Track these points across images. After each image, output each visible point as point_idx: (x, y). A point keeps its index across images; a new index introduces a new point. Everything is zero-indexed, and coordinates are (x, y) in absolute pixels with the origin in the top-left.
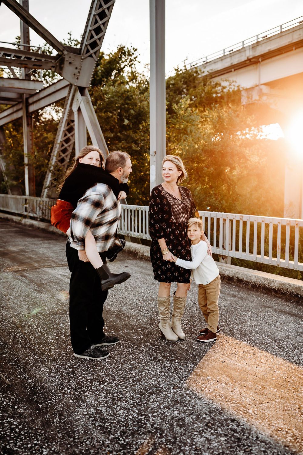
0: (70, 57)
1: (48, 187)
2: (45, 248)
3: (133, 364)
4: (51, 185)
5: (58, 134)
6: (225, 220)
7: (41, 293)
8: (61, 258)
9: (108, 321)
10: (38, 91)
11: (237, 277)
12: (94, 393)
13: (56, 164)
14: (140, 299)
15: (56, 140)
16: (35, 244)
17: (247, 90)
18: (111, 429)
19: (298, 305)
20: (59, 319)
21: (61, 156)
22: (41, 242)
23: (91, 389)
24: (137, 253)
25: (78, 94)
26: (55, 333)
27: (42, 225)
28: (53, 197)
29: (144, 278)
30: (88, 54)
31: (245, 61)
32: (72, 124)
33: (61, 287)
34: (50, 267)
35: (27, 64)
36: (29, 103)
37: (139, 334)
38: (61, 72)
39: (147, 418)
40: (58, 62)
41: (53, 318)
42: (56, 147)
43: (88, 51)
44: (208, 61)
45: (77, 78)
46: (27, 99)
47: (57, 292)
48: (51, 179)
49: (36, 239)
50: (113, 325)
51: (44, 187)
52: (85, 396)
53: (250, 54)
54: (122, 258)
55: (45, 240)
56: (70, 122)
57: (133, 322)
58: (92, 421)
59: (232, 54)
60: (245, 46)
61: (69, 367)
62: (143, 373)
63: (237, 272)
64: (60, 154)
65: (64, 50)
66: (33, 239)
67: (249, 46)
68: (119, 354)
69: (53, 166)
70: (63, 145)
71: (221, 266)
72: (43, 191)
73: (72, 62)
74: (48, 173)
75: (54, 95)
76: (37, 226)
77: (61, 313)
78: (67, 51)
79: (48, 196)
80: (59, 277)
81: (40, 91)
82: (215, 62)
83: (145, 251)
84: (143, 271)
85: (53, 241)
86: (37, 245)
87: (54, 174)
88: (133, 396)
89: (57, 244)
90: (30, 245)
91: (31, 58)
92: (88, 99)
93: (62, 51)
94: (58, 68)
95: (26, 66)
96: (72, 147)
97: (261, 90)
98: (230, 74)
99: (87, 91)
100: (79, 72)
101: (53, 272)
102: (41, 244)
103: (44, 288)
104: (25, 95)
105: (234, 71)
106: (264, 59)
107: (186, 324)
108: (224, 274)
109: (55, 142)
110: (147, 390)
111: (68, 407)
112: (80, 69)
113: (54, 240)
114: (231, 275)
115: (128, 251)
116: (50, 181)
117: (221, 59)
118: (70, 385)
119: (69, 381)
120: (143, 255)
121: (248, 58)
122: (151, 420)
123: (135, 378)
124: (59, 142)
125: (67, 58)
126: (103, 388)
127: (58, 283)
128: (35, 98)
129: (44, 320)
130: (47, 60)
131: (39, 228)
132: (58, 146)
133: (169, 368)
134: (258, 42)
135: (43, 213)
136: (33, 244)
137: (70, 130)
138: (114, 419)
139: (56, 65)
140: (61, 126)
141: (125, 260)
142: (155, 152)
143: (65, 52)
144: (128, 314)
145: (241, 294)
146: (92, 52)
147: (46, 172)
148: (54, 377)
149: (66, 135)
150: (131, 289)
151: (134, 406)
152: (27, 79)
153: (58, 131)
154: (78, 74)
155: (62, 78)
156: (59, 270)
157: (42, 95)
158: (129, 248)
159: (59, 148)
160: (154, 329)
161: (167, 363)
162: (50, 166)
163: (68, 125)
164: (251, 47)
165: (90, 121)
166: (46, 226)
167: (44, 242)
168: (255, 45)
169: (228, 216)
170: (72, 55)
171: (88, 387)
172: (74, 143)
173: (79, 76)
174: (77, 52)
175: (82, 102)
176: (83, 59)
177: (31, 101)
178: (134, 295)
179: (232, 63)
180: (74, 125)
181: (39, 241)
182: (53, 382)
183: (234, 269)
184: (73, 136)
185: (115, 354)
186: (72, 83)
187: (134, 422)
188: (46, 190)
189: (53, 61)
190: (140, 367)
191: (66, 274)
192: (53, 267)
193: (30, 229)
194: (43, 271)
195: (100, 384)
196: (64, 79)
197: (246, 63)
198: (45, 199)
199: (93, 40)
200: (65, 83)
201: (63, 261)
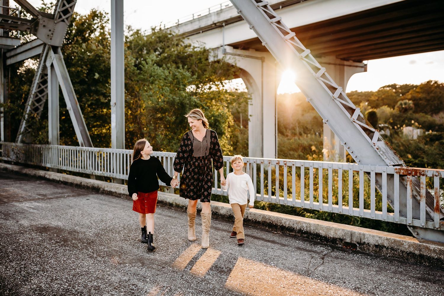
0: (44, 21)
1: (23, 133)
2: (16, 187)
3: (73, 260)
4: (25, 132)
5: (32, 86)
6: (167, 158)
7: (7, 220)
8: (30, 194)
9: (61, 236)
10: (15, 47)
11: (176, 203)
12: (38, 277)
13: (30, 113)
14: (92, 221)
15: (30, 91)
16: (7, 184)
17: (213, 49)
18: (46, 294)
19: (216, 220)
20: (20, 236)
21: (35, 105)
22: (13, 182)
23: (37, 275)
24: (100, 189)
25: (52, 52)
26: (14, 246)
27: (15, 168)
28: (27, 142)
29: (100, 207)
30: (61, 19)
31: (211, 25)
32: (46, 78)
33: (25, 215)
34: (19, 201)
35: (4, 26)
36: (6, 57)
37: (83, 243)
38: (36, 33)
39: (74, 287)
40: (33, 25)
41: (15, 236)
42: (31, 97)
43: (60, 17)
44: (180, 23)
45: (51, 39)
46: (5, 53)
47: (22, 219)
48: (25, 126)
49: (9, 180)
50: (64, 239)
51: (18, 133)
52: (31, 279)
53: (215, 19)
54: (86, 193)
55: (17, 181)
56: (44, 75)
57: (81, 236)
58: (33, 291)
59: (200, 18)
60: (211, 12)
61: (22, 265)
62: (79, 265)
63: (175, 199)
64: (34, 103)
65: (38, 15)
66: (6, 181)
67: (214, 12)
68: (64, 255)
69: (27, 114)
70: (37, 96)
71: (164, 195)
72: (18, 136)
73: (46, 25)
74: (22, 120)
75: (30, 51)
76: (11, 169)
77: (22, 233)
78: (42, 15)
79: (22, 142)
80: (26, 208)
81: (18, 47)
82: (186, 24)
83: (106, 186)
84: (101, 202)
85: (24, 182)
86: (9, 185)
87: (28, 121)
88: (67, 278)
89: (28, 183)
90: (2, 185)
91: (8, 21)
92: (61, 56)
93: (37, 16)
94: (33, 30)
95: (3, 27)
96: (45, 97)
97: (225, 50)
98: (199, 35)
99: (59, 50)
100: (52, 34)
101: (20, 205)
102: (13, 184)
103: (10, 217)
104: (3, 50)
105: (202, 32)
106: (227, 23)
107: (123, 236)
108: (166, 201)
109: (30, 93)
110: (78, 274)
111: (17, 285)
112: (54, 32)
113: (25, 180)
114: (171, 202)
115: (92, 187)
116: (25, 127)
117: (191, 22)
118: (20, 274)
119: (20, 272)
120: (104, 190)
121: (213, 22)
122: (76, 288)
123: (72, 268)
124: (33, 93)
125: (41, 22)
126: (46, 275)
127: (23, 213)
128: (12, 53)
129: (7, 238)
130: (23, 22)
131: (12, 171)
132: (32, 96)
133: (100, 261)
134: (221, 10)
135: (17, 157)
136: (5, 184)
137: (44, 82)
138: (50, 289)
139: (31, 27)
140: (36, 79)
141: (89, 194)
142: (115, 103)
143: (40, 17)
144: (78, 231)
145: (177, 215)
146: (64, 17)
147: (21, 120)
148: (9, 270)
149: (39, 87)
150: (86, 214)
151: (66, 282)
152: (5, 36)
153: (33, 83)
154: (52, 36)
155: (36, 38)
156: (26, 204)
157: (19, 51)
158: (92, 185)
159: (33, 98)
160: (96, 239)
161: (99, 259)
162: (24, 114)
163: (41, 79)
164: (216, 13)
165: (62, 76)
166: (19, 169)
167: (16, 182)
168: (219, 12)
169: (169, 155)
170: (46, 19)
171: (35, 275)
172: (47, 94)
173: (52, 37)
174: (51, 17)
175: (55, 59)
176: (56, 23)
177: (8, 55)
178: (87, 219)
179: (200, 26)
180: (47, 78)
181: (11, 181)
182: (8, 273)
183: (174, 196)
184: (46, 87)
185: (60, 255)
186: (46, 42)
187: (63, 290)
188: (21, 136)
189: (29, 24)
190: (78, 262)
191: (32, 206)
192: (21, 201)
193: (4, 172)
194: (11, 204)
195: (45, 272)
196: (38, 38)
197: (212, 27)
198: (19, 144)
199: (64, 8)
200: (39, 42)
201: (31, 197)
